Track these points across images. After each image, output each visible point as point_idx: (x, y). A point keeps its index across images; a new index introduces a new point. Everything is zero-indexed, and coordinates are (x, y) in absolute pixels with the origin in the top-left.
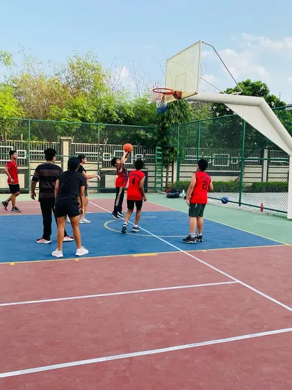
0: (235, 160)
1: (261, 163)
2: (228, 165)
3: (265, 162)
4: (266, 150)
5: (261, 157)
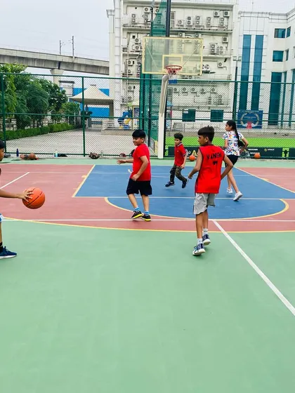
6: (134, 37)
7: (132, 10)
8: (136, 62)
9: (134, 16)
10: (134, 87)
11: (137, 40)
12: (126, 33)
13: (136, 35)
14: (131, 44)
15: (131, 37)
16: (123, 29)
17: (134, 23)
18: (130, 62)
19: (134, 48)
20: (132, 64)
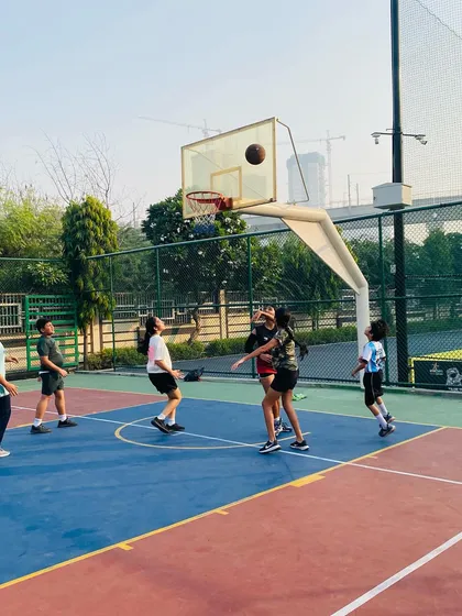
0: (182, 310)
1: (217, 310)
2: (173, 318)
3: (223, 309)
4: (222, 292)
5: (217, 301)
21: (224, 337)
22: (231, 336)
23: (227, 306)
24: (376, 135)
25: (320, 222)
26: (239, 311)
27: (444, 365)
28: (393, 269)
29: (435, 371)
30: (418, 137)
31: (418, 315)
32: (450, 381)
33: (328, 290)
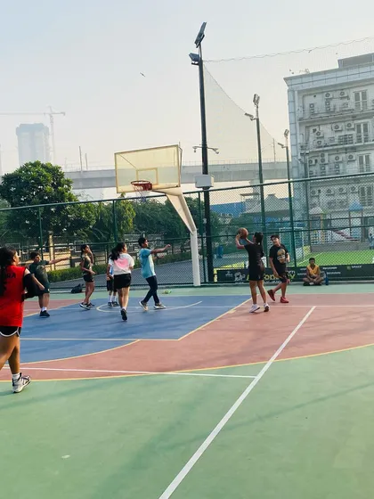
1: (47, 250)
3: (52, 249)
4: (51, 237)
5: (48, 244)
6: (314, 130)
7: (309, 100)
8: (319, 159)
9: (312, 106)
10: (319, 191)
11: (318, 134)
12: (304, 127)
13: (317, 128)
14: (311, 139)
15: (311, 131)
16: (300, 124)
17: (313, 114)
18: (310, 161)
19: (315, 143)
20: (314, 162)
21: (53, 269)
22: (57, 268)
23: (54, 247)
24: (195, 148)
25: (179, 196)
26: (61, 250)
27: (233, 271)
28: (205, 221)
29: (228, 274)
30: (214, 150)
31: (163, 252)
32: (236, 279)
33: (119, 235)
